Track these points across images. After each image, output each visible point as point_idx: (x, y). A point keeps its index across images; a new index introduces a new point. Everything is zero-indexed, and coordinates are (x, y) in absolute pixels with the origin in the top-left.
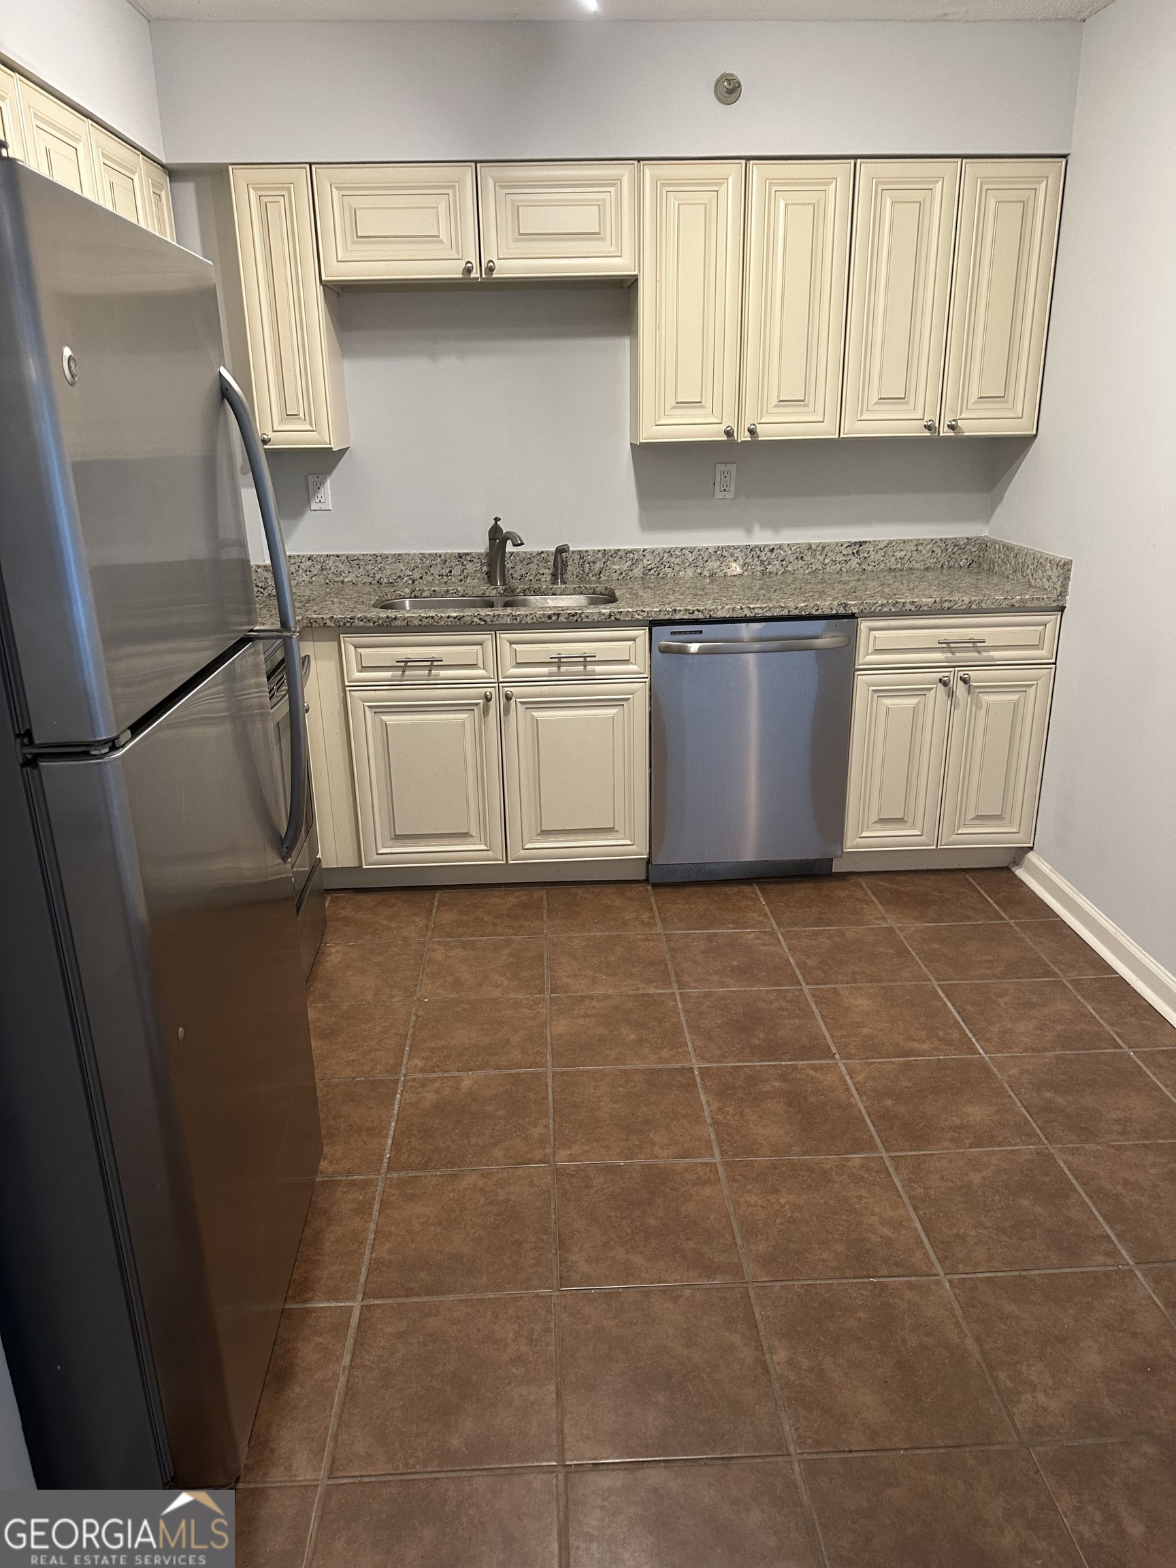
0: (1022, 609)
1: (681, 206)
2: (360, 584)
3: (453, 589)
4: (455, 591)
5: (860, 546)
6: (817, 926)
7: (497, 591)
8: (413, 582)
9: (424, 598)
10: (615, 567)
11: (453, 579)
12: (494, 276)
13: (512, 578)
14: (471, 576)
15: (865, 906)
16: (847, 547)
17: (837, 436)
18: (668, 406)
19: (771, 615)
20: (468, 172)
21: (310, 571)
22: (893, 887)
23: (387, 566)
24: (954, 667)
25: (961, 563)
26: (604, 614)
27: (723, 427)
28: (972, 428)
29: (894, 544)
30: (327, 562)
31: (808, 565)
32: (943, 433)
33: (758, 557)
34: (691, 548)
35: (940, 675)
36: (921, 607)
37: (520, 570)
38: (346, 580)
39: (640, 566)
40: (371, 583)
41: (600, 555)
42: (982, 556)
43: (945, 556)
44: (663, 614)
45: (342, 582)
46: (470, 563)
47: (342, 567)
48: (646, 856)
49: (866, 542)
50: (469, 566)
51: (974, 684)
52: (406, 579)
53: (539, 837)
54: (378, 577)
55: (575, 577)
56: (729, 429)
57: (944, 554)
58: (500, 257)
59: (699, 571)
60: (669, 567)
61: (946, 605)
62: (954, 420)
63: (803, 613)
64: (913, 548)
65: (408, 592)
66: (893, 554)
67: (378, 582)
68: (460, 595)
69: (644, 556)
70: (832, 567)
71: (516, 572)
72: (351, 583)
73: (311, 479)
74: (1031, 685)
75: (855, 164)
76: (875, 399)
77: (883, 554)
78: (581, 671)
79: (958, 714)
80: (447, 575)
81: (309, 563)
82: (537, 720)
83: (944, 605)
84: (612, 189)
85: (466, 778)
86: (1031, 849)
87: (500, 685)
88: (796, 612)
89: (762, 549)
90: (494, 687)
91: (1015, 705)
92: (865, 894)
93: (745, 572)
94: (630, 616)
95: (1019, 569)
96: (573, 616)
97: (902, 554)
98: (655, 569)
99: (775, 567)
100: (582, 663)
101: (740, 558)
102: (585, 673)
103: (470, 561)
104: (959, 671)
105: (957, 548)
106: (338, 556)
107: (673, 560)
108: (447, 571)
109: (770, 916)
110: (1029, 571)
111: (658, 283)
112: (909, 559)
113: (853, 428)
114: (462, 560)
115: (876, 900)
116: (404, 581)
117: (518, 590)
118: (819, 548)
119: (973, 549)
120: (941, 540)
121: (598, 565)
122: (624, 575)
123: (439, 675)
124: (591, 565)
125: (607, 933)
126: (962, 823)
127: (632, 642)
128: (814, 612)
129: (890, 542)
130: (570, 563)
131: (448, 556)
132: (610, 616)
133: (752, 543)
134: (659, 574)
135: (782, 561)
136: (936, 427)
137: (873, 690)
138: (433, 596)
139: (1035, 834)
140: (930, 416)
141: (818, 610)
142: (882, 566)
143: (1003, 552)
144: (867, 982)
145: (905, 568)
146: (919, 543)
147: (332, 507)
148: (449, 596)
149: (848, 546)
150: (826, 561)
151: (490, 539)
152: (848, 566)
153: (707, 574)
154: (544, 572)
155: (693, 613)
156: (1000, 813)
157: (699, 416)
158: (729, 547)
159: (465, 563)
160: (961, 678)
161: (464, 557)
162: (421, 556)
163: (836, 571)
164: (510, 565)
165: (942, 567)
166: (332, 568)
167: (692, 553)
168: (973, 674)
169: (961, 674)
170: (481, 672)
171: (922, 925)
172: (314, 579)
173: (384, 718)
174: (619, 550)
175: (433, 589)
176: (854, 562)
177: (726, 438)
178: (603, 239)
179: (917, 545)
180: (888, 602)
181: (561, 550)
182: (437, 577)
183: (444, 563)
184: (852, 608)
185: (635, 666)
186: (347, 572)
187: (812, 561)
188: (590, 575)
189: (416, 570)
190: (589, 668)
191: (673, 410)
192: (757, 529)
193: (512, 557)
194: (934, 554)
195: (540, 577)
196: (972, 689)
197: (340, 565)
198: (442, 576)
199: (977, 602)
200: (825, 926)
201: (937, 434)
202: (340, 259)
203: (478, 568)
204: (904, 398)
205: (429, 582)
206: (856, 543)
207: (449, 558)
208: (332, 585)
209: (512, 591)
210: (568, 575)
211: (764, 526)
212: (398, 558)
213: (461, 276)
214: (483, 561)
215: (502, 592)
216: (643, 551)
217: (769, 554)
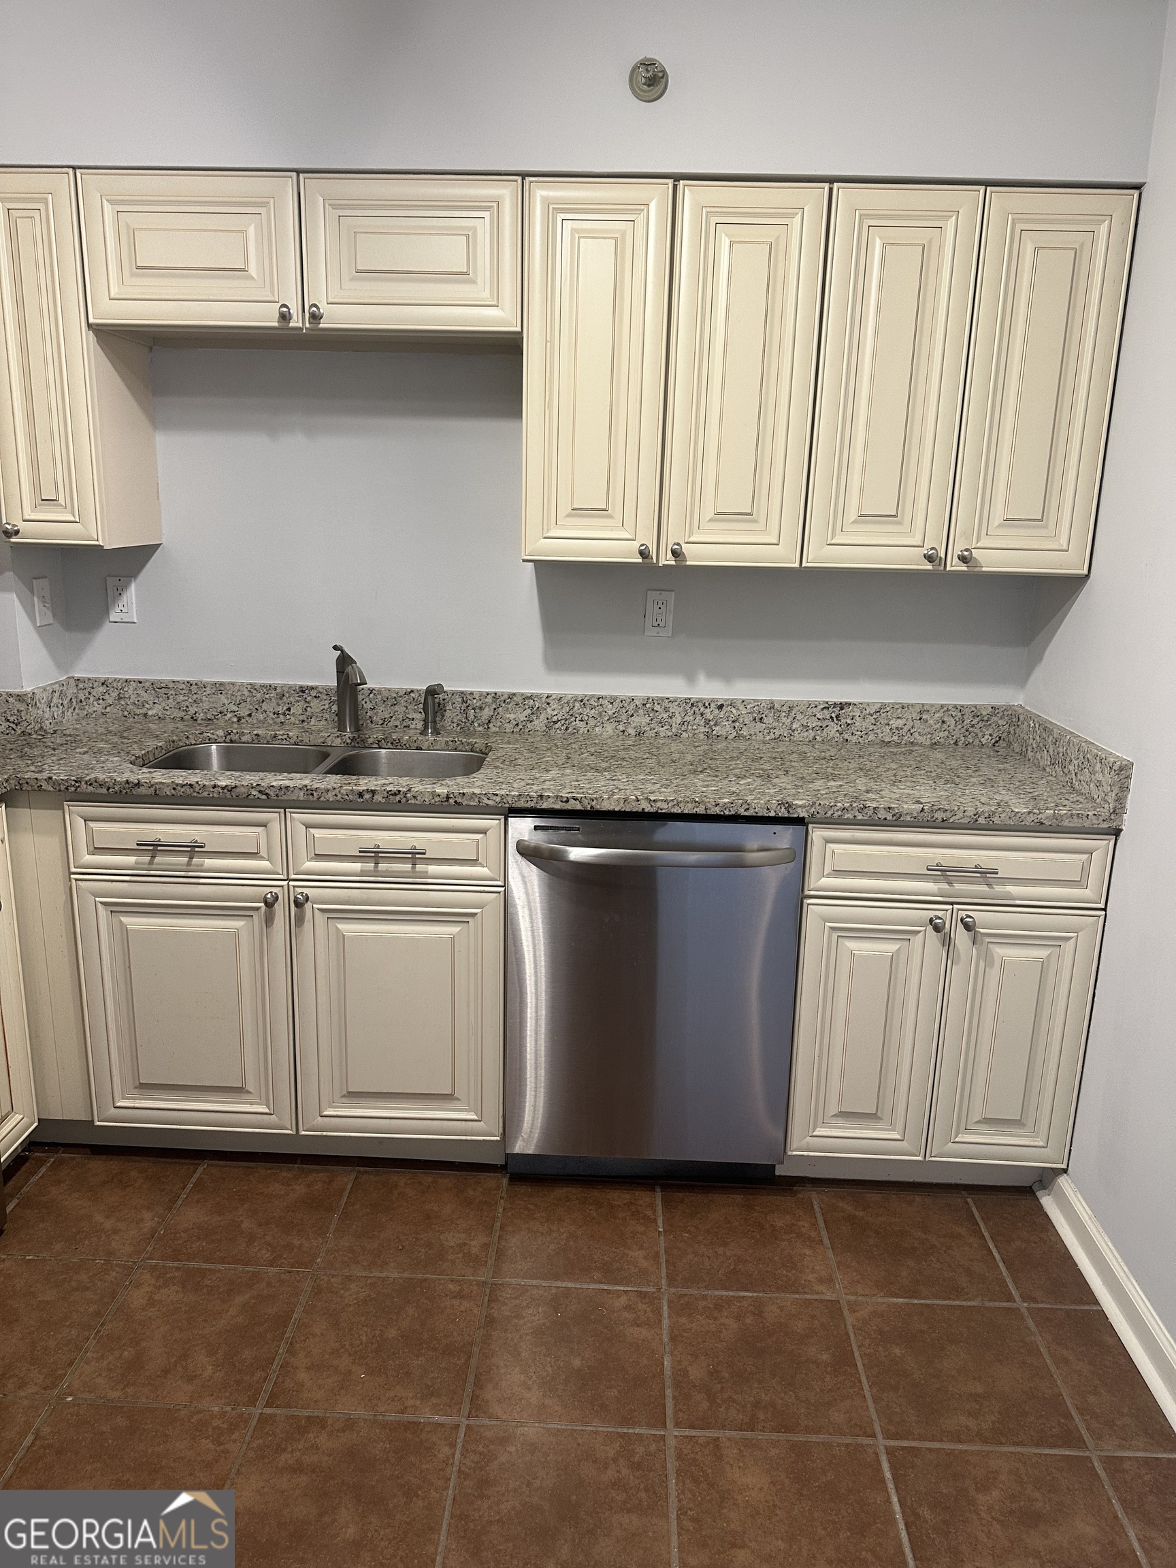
0: (1055, 828)
1: (581, 240)
2: (168, 720)
3: (284, 734)
4: (286, 736)
5: (842, 709)
6: (726, 1289)
7: (342, 739)
8: (239, 720)
9: (244, 743)
10: (508, 716)
11: (293, 718)
12: (321, 326)
13: (371, 722)
14: (317, 717)
15: (808, 1252)
16: (823, 709)
17: (797, 565)
18: (561, 514)
19: (680, 811)
20: (289, 182)
21: (103, 699)
22: (857, 1213)
23: (204, 698)
24: (952, 904)
25: (982, 740)
26: (439, 796)
27: (636, 545)
28: (992, 561)
29: (888, 709)
30: (126, 689)
31: (770, 730)
32: (952, 566)
33: (702, 714)
34: (611, 696)
35: (932, 914)
36: (901, 815)
37: (382, 712)
38: (150, 713)
39: (543, 717)
40: (182, 718)
41: (489, 699)
42: (1012, 732)
43: (960, 729)
44: (524, 799)
45: (145, 715)
46: (315, 699)
47: (145, 696)
48: (498, 1138)
49: (850, 704)
50: (314, 703)
51: (982, 930)
52: (229, 715)
53: (344, 1100)
54: (192, 710)
55: (455, 725)
56: (643, 548)
57: (960, 726)
58: (330, 300)
59: (621, 727)
60: (582, 721)
61: (939, 816)
62: (967, 550)
63: (727, 813)
64: (915, 716)
65: (222, 734)
66: (886, 722)
67: (192, 718)
68: (292, 742)
69: (548, 704)
70: (802, 734)
71: (376, 714)
72: (157, 717)
73: (111, 582)
74: (1069, 938)
75: (831, 190)
76: (853, 515)
77: (874, 722)
78: (408, 872)
79: (957, 971)
80: (284, 714)
81: (102, 689)
82: (344, 936)
83: (936, 815)
84: (486, 214)
85: (240, 1012)
86: (1065, 1171)
87: (291, 883)
88: (717, 810)
89: (707, 704)
90: (282, 886)
91: (1044, 965)
92: (814, 1225)
93: (684, 733)
94: (477, 800)
95: (1060, 762)
96: (395, 794)
97: (900, 723)
98: (563, 722)
99: (724, 729)
100: (410, 860)
101: (677, 715)
102: (414, 873)
103: (315, 697)
104: (959, 910)
105: (977, 719)
106: (140, 682)
107: (586, 711)
108: (285, 708)
109: (663, 1259)
110: (1071, 768)
111: (548, 344)
112: (909, 730)
113: (820, 556)
114: (305, 696)
115: (826, 1241)
116: (226, 718)
117: (370, 741)
118: (784, 708)
119: (1001, 722)
120: (955, 707)
121: (487, 712)
122: (520, 727)
123: (202, 865)
124: (477, 711)
125: (406, 1275)
126: (963, 1126)
127: (481, 835)
128: (742, 812)
129: (884, 706)
130: (449, 707)
131: (286, 689)
132: (448, 798)
133: (695, 694)
134: (567, 729)
135: (733, 722)
136: (940, 557)
137: (831, 928)
138: (256, 741)
139: (1070, 1150)
140: (935, 542)
141: (748, 809)
142: (872, 737)
143: (1038, 732)
144: (774, 1430)
145: (903, 742)
146: (923, 710)
147: (138, 619)
148: (277, 742)
149: (825, 708)
150: (794, 726)
151: (337, 672)
152: (824, 734)
153: (631, 731)
154: (414, 717)
155: (567, 801)
156: (1019, 1118)
157: (602, 528)
158: (662, 699)
159: (309, 699)
160: (962, 920)
161: (307, 691)
162: (249, 687)
163: (807, 740)
164: (369, 706)
165: (956, 743)
166: (132, 697)
167: (612, 703)
168: (979, 916)
169: (963, 914)
170: (265, 864)
171: (885, 1300)
172: (108, 709)
173: (124, 919)
174: (514, 694)
175: (255, 732)
176: (833, 729)
177: (640, 560)
178: (473, 282)
179: (920, 713)
180: (851, 805)
181: (432, 692)
182: (271, 715)
183: (281, 699)
184: (799, 810)
185: (486, 869)
186: (151, 703)
187: (775, 724)
188: (476, 724)
189: (243, 705)
190: (419, 867)
191: (568, 519)
192: (702, 678)
193: (372, 695)
194: (945, 726)
195: (409, 723)
196: (979, 937)
197: (142, 692)
198: (278, 714)
199: (986, 815)
200: (738, 1290)
201: (942, 568)
202: (112, 295)
203: (327, 706)
204: (896, 516)
205: (261, 721)
206: (835, 705)
207: (288, 692)
208: (132, 719)
209: (363, 741)
210: (447, 723)
211: (712, 674)
212: (220, 688)
213: (276, 324)
214: (333, 698)
215: (349, 741)
216: (547, 697)
217: (717, 711)
